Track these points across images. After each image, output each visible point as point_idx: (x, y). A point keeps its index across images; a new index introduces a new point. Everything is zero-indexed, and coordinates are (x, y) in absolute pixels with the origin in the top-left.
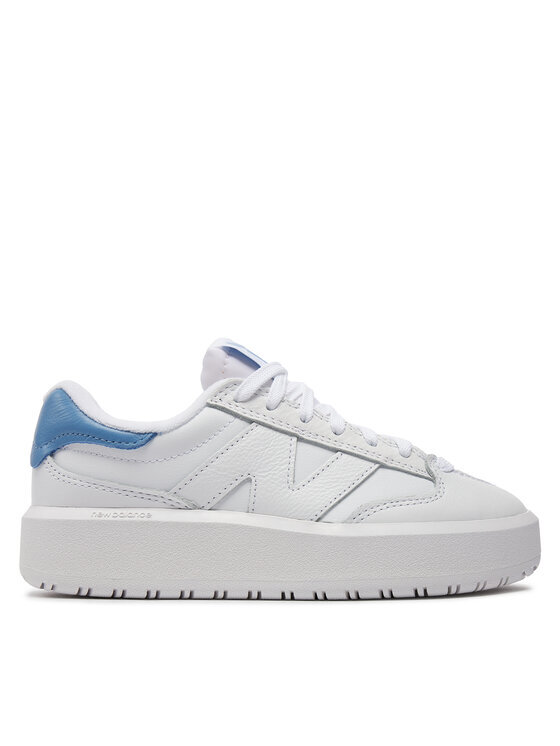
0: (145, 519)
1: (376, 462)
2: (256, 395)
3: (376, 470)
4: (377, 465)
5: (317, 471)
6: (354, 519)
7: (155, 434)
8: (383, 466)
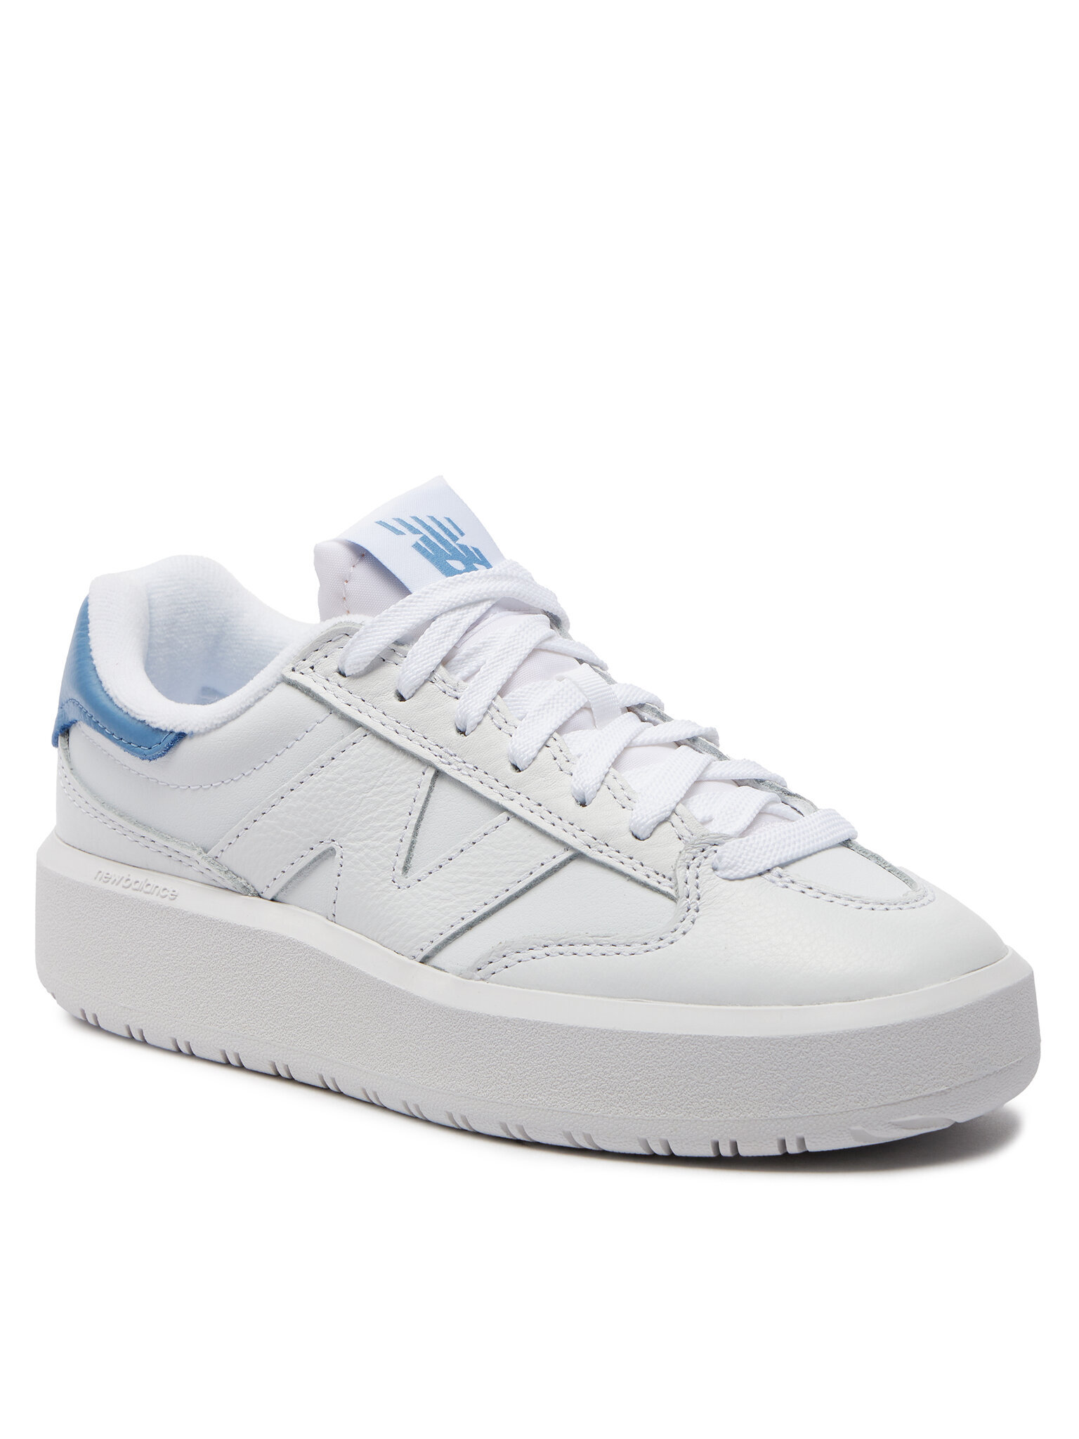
0: (166, 902)
1: (568, 847)
2: (381, 661)
3: (563, 864)
4: (568, 854)
5: (450, 853)
6: (480, 970)
7: (181, 736)
8: (578, 856)
